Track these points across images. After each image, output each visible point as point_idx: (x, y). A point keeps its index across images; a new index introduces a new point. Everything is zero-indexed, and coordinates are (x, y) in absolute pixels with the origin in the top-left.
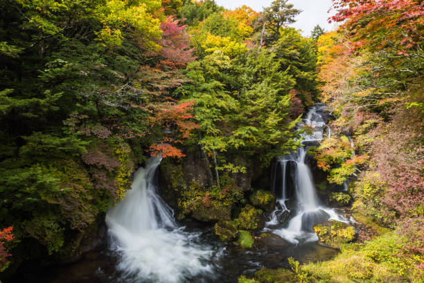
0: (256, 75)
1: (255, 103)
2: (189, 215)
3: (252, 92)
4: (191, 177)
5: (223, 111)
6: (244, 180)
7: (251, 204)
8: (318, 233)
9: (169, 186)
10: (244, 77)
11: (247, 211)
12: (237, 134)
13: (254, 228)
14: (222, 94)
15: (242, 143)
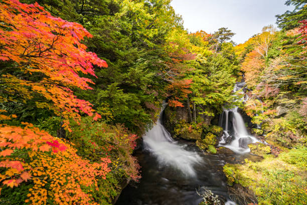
0: (218, 67)
1: (219, 81)
2: (178, 136)
3: (217, 76)
4: (180, 117)
5: (204, 85)
6: (207, 120)
7: (211, 132)
8: (251, 148)
9: (168, 121)
10: (212, 68)
11: (210, 135)
12: (210, 96)
13: (214, 144)
14: (201, 76)
15: (213, 101)
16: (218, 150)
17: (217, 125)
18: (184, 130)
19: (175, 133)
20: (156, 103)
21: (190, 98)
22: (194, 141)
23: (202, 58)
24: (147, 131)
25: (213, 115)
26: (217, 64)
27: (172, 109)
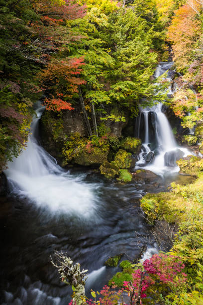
0: (127, 33)
1: (130, 60)
2: (70, 162)
3: (127, 50)
4: (71, 129)
5: (105, 68)
6: (116, 129)
7: (123, 149)
8: (180, 165)
9: (50, 138)
10: (119, 35)
11: (121, 154)
12: (117, 88)
13: (128, 167)
14: (100, 51)
15: (122, 96)
16: (134, 176)
17: (133, 136)
18: (78, 150)
19: (64, 158)
20: (20, 106)
21: (84, 94)
22: (96, 166)
23: (99, 17)
24: (11, 160)
25: (123, 119)
26: (126, 28)
27: (55, 115)
